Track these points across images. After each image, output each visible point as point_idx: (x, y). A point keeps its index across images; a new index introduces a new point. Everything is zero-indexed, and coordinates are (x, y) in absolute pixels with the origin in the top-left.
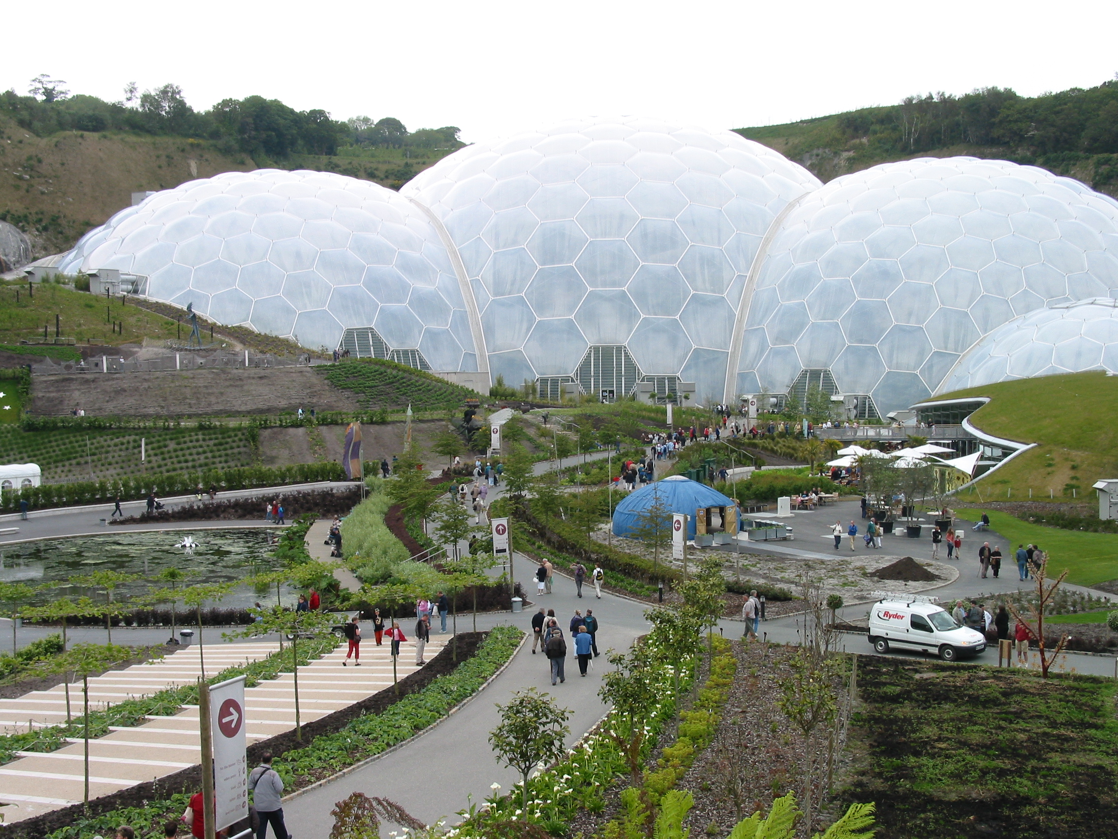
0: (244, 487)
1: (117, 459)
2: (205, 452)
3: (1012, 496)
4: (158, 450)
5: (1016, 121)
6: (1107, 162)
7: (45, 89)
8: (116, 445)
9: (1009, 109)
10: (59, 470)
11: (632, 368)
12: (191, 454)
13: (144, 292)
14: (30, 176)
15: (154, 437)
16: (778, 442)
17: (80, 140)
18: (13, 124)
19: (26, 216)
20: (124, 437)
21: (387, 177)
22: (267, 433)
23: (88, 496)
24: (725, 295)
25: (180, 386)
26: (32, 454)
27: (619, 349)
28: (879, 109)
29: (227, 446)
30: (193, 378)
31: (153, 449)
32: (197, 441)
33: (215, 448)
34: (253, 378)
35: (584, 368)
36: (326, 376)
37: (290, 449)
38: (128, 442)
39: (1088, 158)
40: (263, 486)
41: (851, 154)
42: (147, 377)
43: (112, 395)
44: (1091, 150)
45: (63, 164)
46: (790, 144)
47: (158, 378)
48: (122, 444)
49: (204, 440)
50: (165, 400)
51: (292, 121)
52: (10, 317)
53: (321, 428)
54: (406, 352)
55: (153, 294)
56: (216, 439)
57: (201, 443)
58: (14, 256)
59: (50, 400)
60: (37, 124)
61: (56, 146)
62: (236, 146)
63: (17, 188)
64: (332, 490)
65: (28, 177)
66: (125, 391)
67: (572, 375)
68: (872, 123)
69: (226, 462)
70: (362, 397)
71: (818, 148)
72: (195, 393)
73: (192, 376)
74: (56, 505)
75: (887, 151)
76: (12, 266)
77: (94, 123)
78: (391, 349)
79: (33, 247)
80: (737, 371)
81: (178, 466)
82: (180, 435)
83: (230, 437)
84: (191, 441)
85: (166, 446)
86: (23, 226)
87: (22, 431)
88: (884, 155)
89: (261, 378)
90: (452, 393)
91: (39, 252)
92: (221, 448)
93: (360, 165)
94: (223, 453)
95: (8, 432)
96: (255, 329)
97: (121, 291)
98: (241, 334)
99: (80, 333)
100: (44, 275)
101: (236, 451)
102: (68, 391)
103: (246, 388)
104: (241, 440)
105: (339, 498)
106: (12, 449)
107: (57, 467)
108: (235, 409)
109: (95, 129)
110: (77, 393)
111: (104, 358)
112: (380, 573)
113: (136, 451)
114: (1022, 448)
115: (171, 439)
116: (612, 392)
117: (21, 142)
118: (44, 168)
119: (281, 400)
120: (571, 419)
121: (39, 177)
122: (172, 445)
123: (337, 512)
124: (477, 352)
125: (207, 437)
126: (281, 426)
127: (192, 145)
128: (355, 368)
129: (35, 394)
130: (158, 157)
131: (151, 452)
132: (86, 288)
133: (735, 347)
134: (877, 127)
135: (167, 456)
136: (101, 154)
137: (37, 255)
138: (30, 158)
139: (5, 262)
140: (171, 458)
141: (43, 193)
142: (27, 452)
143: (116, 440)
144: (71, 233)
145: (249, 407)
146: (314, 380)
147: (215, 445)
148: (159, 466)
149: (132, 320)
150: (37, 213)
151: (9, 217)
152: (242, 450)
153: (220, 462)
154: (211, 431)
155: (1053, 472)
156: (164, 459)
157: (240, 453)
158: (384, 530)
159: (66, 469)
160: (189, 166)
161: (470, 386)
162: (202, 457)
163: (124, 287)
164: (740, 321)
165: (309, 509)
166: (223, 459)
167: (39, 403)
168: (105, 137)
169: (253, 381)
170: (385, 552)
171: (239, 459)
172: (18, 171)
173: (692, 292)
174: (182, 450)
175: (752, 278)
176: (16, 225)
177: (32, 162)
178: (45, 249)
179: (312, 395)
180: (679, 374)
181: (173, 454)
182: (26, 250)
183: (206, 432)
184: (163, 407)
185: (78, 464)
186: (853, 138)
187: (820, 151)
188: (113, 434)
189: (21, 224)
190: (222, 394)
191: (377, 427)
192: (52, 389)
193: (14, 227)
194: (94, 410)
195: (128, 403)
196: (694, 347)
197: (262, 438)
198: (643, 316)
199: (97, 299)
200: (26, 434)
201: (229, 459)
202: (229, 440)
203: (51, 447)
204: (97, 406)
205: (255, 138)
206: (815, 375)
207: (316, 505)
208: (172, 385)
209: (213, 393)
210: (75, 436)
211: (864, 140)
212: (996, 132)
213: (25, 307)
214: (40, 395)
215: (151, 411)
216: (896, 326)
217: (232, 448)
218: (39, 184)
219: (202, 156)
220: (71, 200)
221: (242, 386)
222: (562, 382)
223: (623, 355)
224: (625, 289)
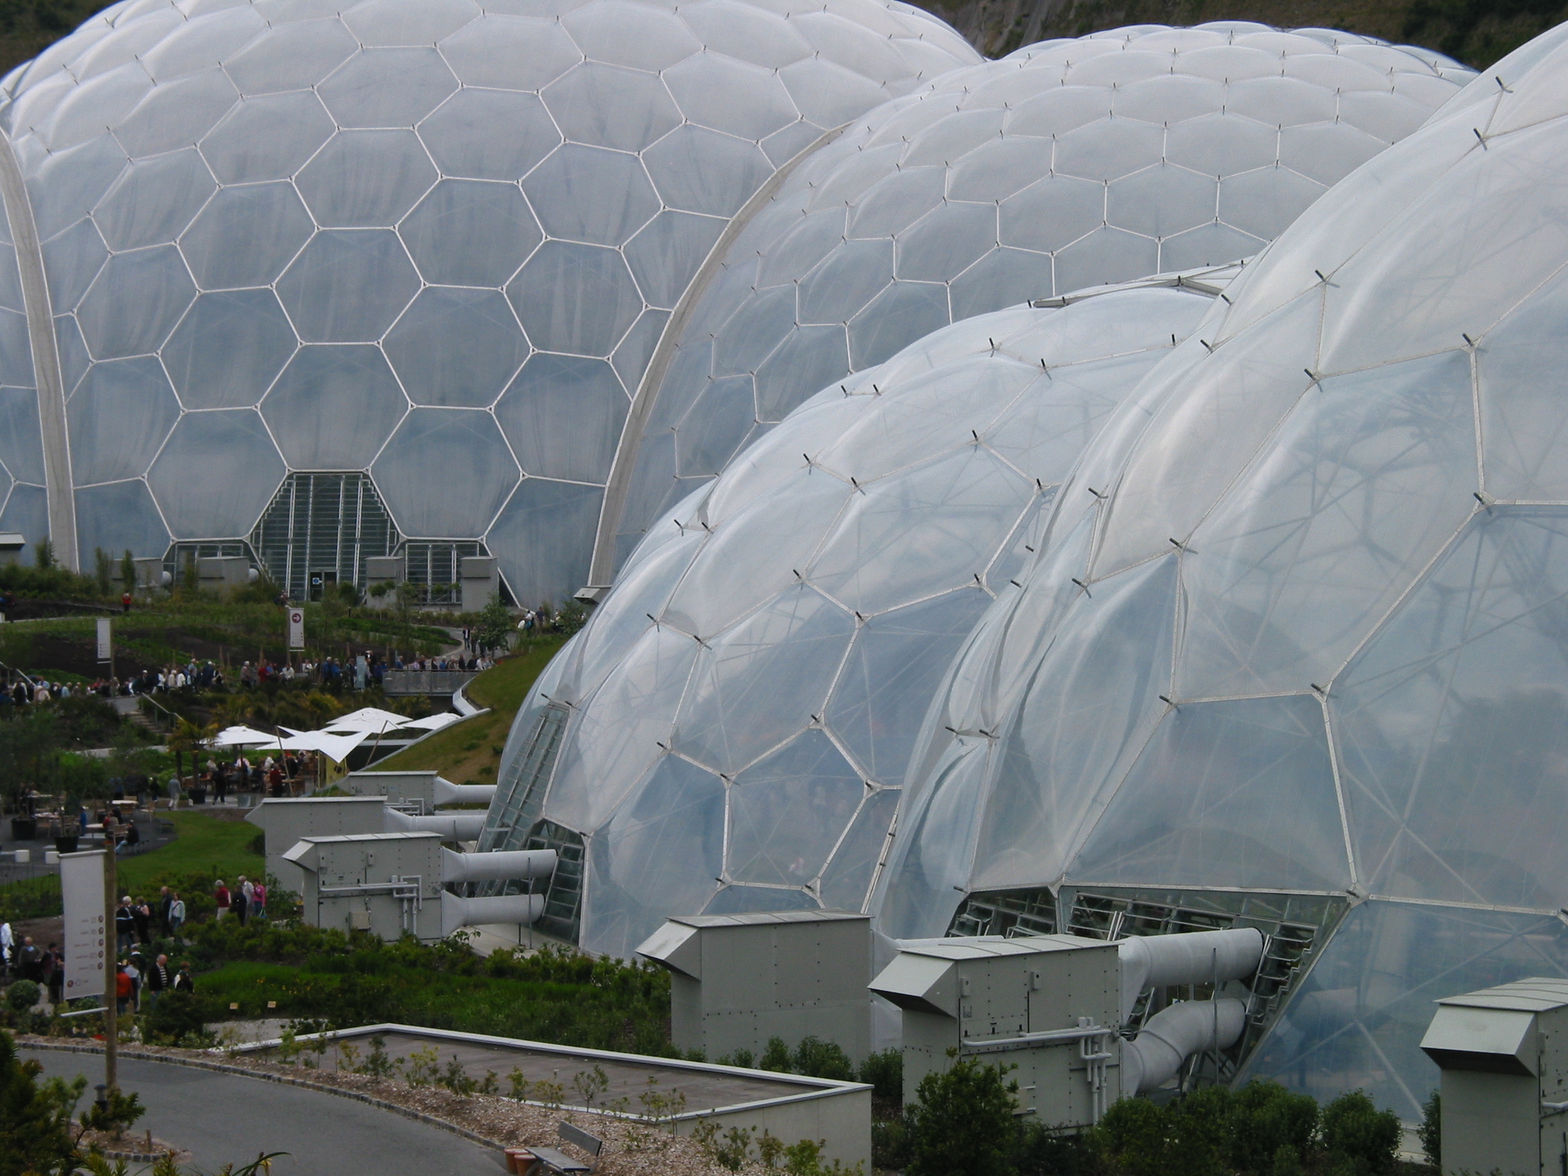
11: (377, 524)
24: (609, 358)
27: (353, 479)
67: (245, 538)
114: (470, 713)
116: (330, 576)
124: (49, 484)
133: (620, 475)
164: (640, 415)
173: (533, 351)
175: (681, 316)
180: (483, 539)
196: (523, 475)
198: (412, 406)
222: (201, 555)
223: (360, 493)
224: (379, 344)
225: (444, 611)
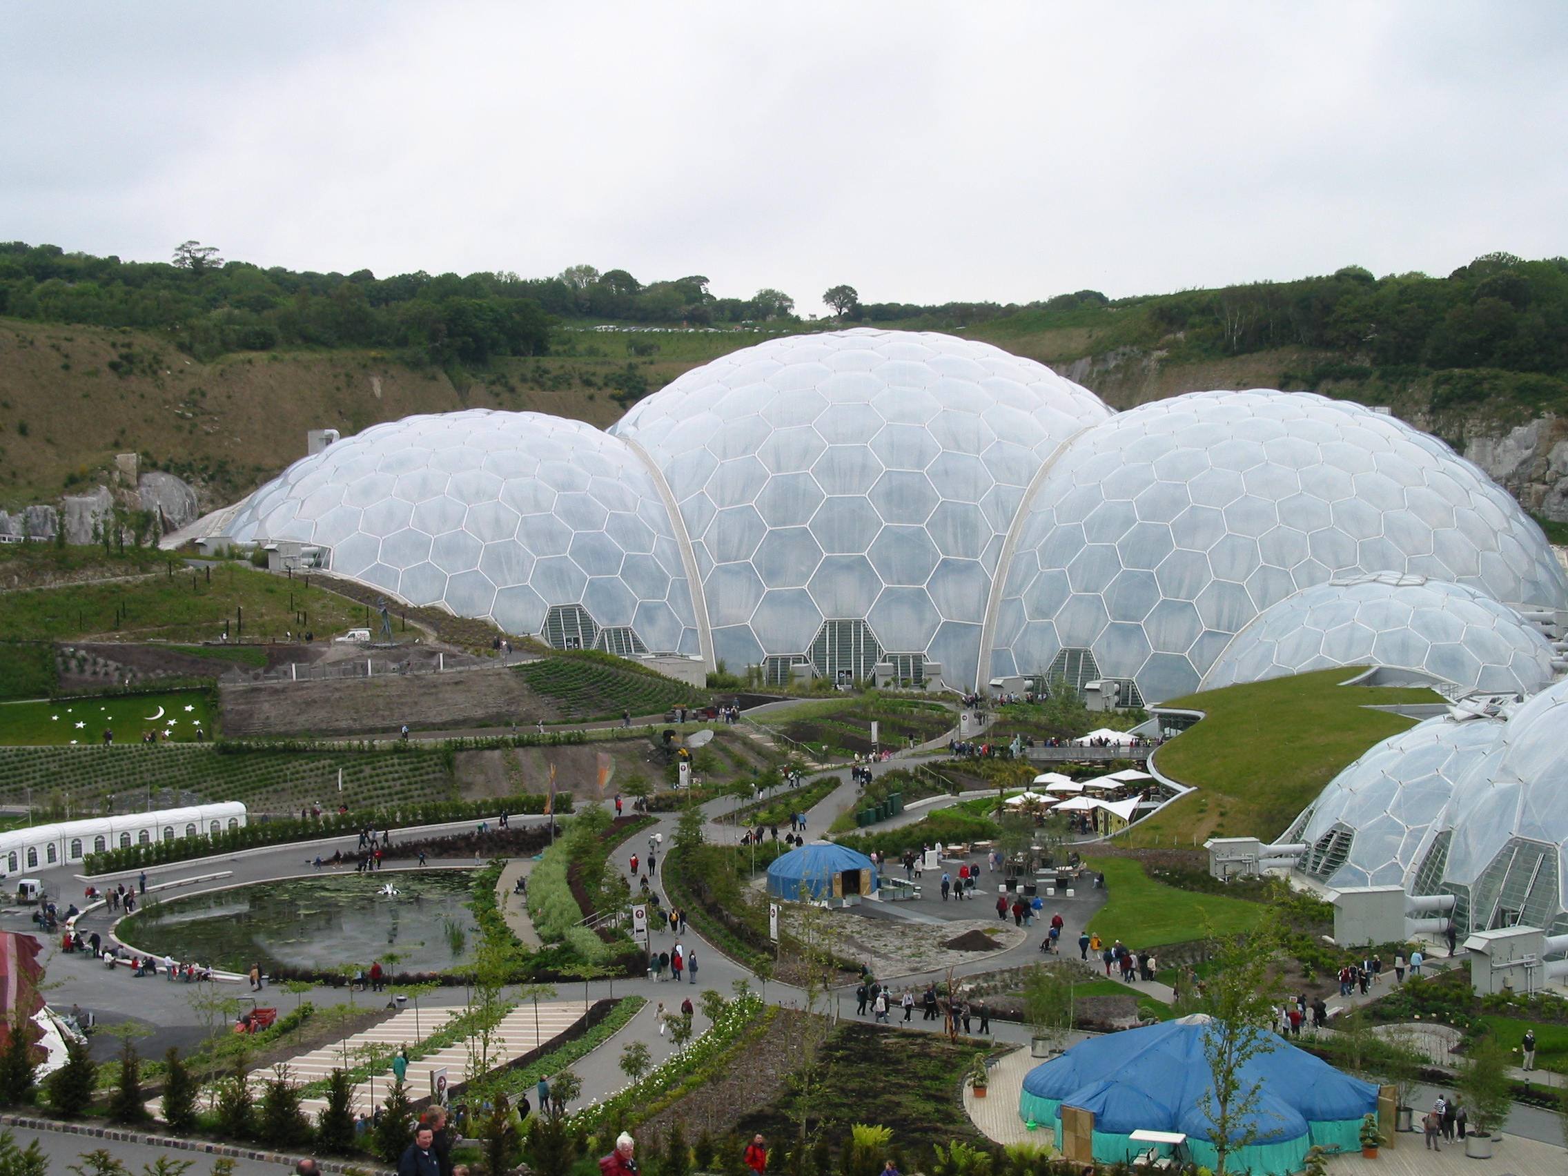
0: (440, 821)
1: (313, 785)
2: (400, 778)
3: (1160, 842)
4: (354, 776)
5: (1353, 321)
6: (1447, 380)
7: (193, 258)
8: (311, 770)
9: (1345, 306)
10: (257, 798)
11: (872, 645)
12: (387, 781)
13: (327, 565)
14: (193, 414)
15: (349, 761)
16: (983, 764)
17: (248, 367)
18: (172, 348)
19: (190, 465)
20: (319, 761)
21: (606, 385)
22: (462, 756)
23: (290, 833)
24: (979, 559)
25: (372, 695)
26: (229, 779)
27: (858, 623)
28: (1202, 293)
29: (423, 771)
30: (386, 686)
31: (349, 775)
32: (393, 765)
33: (410, 774)
34: (448, 684)
35: (819, 645)
36: (524, 678)
37: (486, 775)
38: (324, 767)
39: (1427, 375)
40: (459, 819)
41: (1163, 354)
42: (338, 686)
43: (303, 706)
44: (1432, 364)
45: (229, 397)
46: (1094, 337)
47: (349, 686)
48: (318, 769)
49: (399, 764)
50: (357, 712)
51: (492, 321)
52: (188, 609)
53: (517, 750)
54: (617, 631)
55: (338, 571)
56: (412, 763)
57: (397, 768)
58: (179, 514)
59: (240, 713)
60: (199, 348)
61: (221, 375)
62: (426, 358)
63: (179, 429)
64: (525, 827)
65: (191, 415)
66: (316, 702)
67: (804, 653)
68: (1191, 313)
69: (422, 789)
70: (563, 701)
71: (1125, 345)
72: (388, 703)
73: (384, 683)
74: (261, 844)
75: (1206, 350)
76: (177, 525)
77: (262, 340)
78: (601, 628)
79: (200, 500)
80: (991, 647)
81: (374, 793)
82: (375, 759)
83: (425, 761)
84: (387, 766)
85: (361, 771)
86: (188, 477)
87: (216, 754)
88: (1203, 355)
89: (456, 683)
90: (662, 691)
91: (205, 506)
92: (417, 773)
93: (574, 368)
94: (419, 779)
95: (203, 755)
96: (451, 611)
97: (303, 567)
98: (433, 617)
99: (263, 625)
100: (217, 547)
101: (431, 776)
102: (256, 702)
103: (441, 696)
104: (436, 765)
105: (532, 836)
106: (209, 775)
107: (254, 794)
108: (430, 720)
109: (263, 348)
110: (266, 706)
111: (294, 666)
112: (555, 933)
113: (332, 777)
114: (1184, 790)
115: (367, 764)
116: (849, 672)
117: (181, 372)
118: (208, 404)
119: (478, 709)
120: (782, 728)
121: (202, 414)
122: (368, 771)
123: (529, 850)
124: (698, 628)
125: (403, 761)
126: (477, 748)
127: (375, 359)
128: (557, 666)
129: (224, 708)
130: (335, 376)
131: (347, 778)
132: (264, 563)
133: (990, 619)
134: (1197, 319)
135: (363, 782)
136: (272, 382)
137: (203, 510)
138: (193, 392)
139: (169, 521)
140: (367, 784)
141: (208, 434)
142: (223, 778)
143: (312, 765)
144: (240, 480)
145: (444, 718)
146: (513, 683)
147: (411, 770)
148: (356, 794)
149: (317, 606)
150: (202, 459)
151: (172, 470)
152: (438, 775)
153: (416, 789)
154: (407, 755)
155: (1203, 818)
156: (360, 786)
157: (435, 779)
158: (564, 887)
159: (264, 797)
160: (372, 386)
161: (683, 678)
162: (398, 783)
163: (305, 560)
164: (997, 589)
165: (503, 847)
166: (419, 786)
167: (229, 717)
168: (275, 358)
169: (448, 688)
170: (561, 914)
171: (434, 786)
172: (180, 408)
173: (942, 557)
174: (378, 775)
175: (1011, 537)
176: (180, 476)
177: (194, 396)
178: (212, 501)
179: (510, 703)
180: (925, 652)
181: (370, 781)
182: (192, 505)
183: (401, 755)
184: (355, 720)
185: (276, 791)
186: (1168, 332)
187: (1127, 350)
188: (309, 758)
189: (185, 475)
190: (416, 703)
191: (574, 748)
192: (240, 701)
193: (177, 479)
194: (285, 725)
195: (318, 716)
196: (943, 620)
197: (457, 762)
198: (885, 585)
199: (278, 580)
200: (220, 758)
201: (425, 785)
202: (425, 764)
203: (248, 772)
204: (287, 720)
205: (448, 346)
206: (1074, 655)
207: (510, 843)
208: (365, 695)
209: (406, 703)
210: (270, 761)
211: (1181, 335)
212: (1330, 334)
213: (202, 595)
214: (229, 707)
215: (343, 724)
216: (1163, 601)
217: (428, 773)
218: (204, 423)
219: (386, 372)
220: (239, 440)
221: (436, 694)
222: (794, 663)
223: (862, 631)
224: (865, 554)
225: (920, 691)
